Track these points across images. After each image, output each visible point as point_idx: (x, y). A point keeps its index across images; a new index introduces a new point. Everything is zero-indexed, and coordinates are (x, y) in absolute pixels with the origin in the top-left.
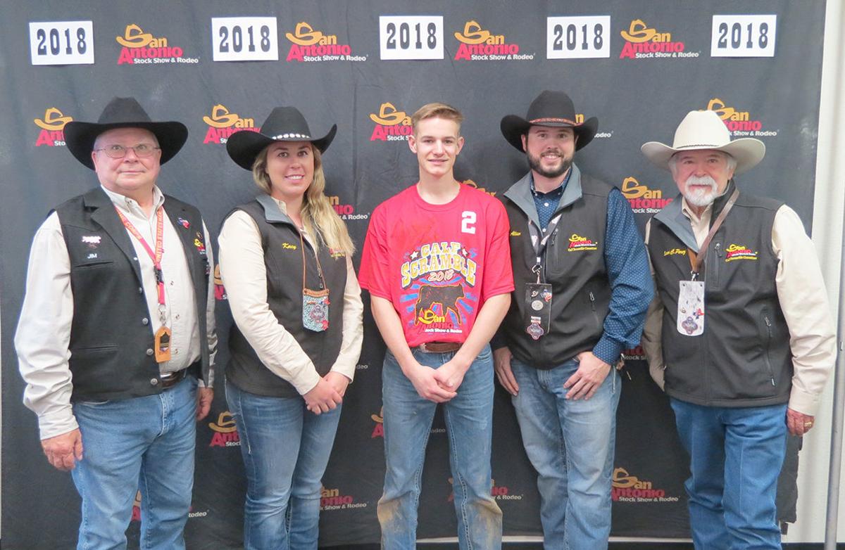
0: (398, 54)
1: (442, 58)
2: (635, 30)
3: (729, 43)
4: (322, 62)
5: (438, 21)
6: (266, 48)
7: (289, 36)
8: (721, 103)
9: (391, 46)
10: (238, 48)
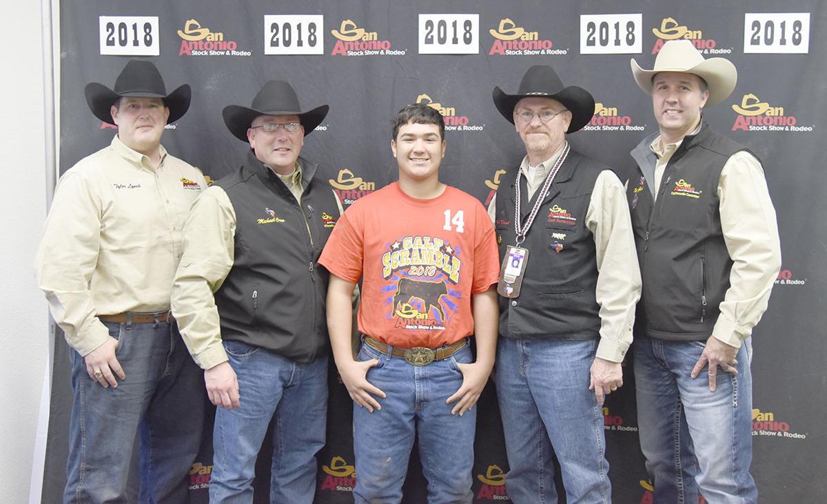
0: (435, 49)
1: (478, 52)
2: (667, 28)
3: (762, 40)
4: (364, 56)
5: (475, 19)
6: (312, 43)
7: (334, 32)
8: (755, 98)
9: (429, 41)
10: (287, 43)
